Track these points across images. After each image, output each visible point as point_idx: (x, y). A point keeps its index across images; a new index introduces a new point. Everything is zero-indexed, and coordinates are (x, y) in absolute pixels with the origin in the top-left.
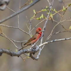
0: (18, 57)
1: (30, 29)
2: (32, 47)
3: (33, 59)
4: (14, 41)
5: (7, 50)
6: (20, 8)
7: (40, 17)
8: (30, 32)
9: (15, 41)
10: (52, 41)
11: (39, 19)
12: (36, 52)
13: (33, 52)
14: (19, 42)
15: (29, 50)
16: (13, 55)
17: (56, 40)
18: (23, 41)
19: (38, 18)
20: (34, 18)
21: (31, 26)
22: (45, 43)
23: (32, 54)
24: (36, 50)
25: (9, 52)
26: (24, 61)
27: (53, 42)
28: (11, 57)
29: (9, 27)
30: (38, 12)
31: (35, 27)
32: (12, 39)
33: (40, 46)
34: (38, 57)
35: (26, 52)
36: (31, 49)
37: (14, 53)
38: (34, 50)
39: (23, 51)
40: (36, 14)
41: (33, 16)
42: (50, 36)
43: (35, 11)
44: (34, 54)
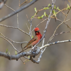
0: (17, 60)
1: (31, 29)
2: (32, 50)
3: (34, 63)
4: (13, 42)
5: (5, 53)
6: (19, 6)
7: (41, 16)
8: (30, 33)
9: (15, 42)
10: (54, 43)
11: (41, 18)
12: (37, 54)
13: (33, 55)
14: (19, 43)
15: (28, 53)
16: (11, 58)
17: (59, 42)
18: (23, 42)
19: (39, 17)
20: (35, 17)
21: (31, 25)
22: (46, 45)
23: (33, 57)
24: (37, 53)
25: (7, 55)
26: (24, 63)
27: (56, 43)
28: (9, 60)
29: (7, 26)
30: (39, 10)
31: (36, 27)
32: (11, 40)
33: (41, 48)
34: (39, 60)
35: (25, 55)
36: (30, 51)
37: (12, 56)
38: (34, 52)
39: (22, 54)
40: (37, 13)
41: (34, 15)
42: (52, 37)
43: (37, 9)
44: (34, 57)
